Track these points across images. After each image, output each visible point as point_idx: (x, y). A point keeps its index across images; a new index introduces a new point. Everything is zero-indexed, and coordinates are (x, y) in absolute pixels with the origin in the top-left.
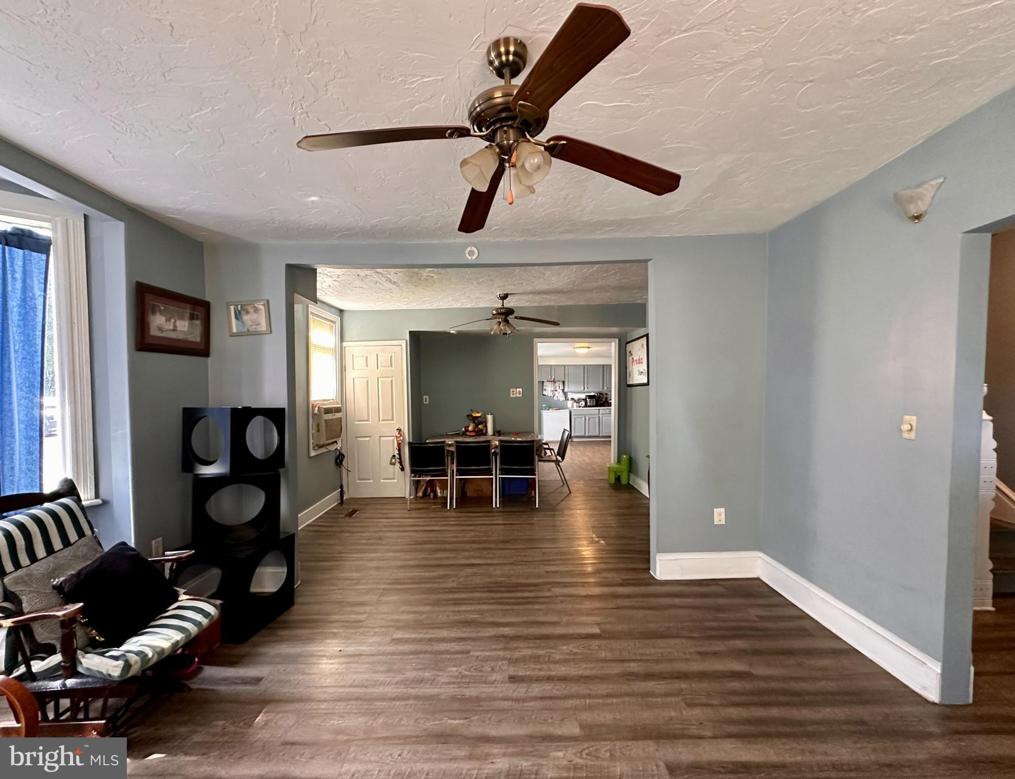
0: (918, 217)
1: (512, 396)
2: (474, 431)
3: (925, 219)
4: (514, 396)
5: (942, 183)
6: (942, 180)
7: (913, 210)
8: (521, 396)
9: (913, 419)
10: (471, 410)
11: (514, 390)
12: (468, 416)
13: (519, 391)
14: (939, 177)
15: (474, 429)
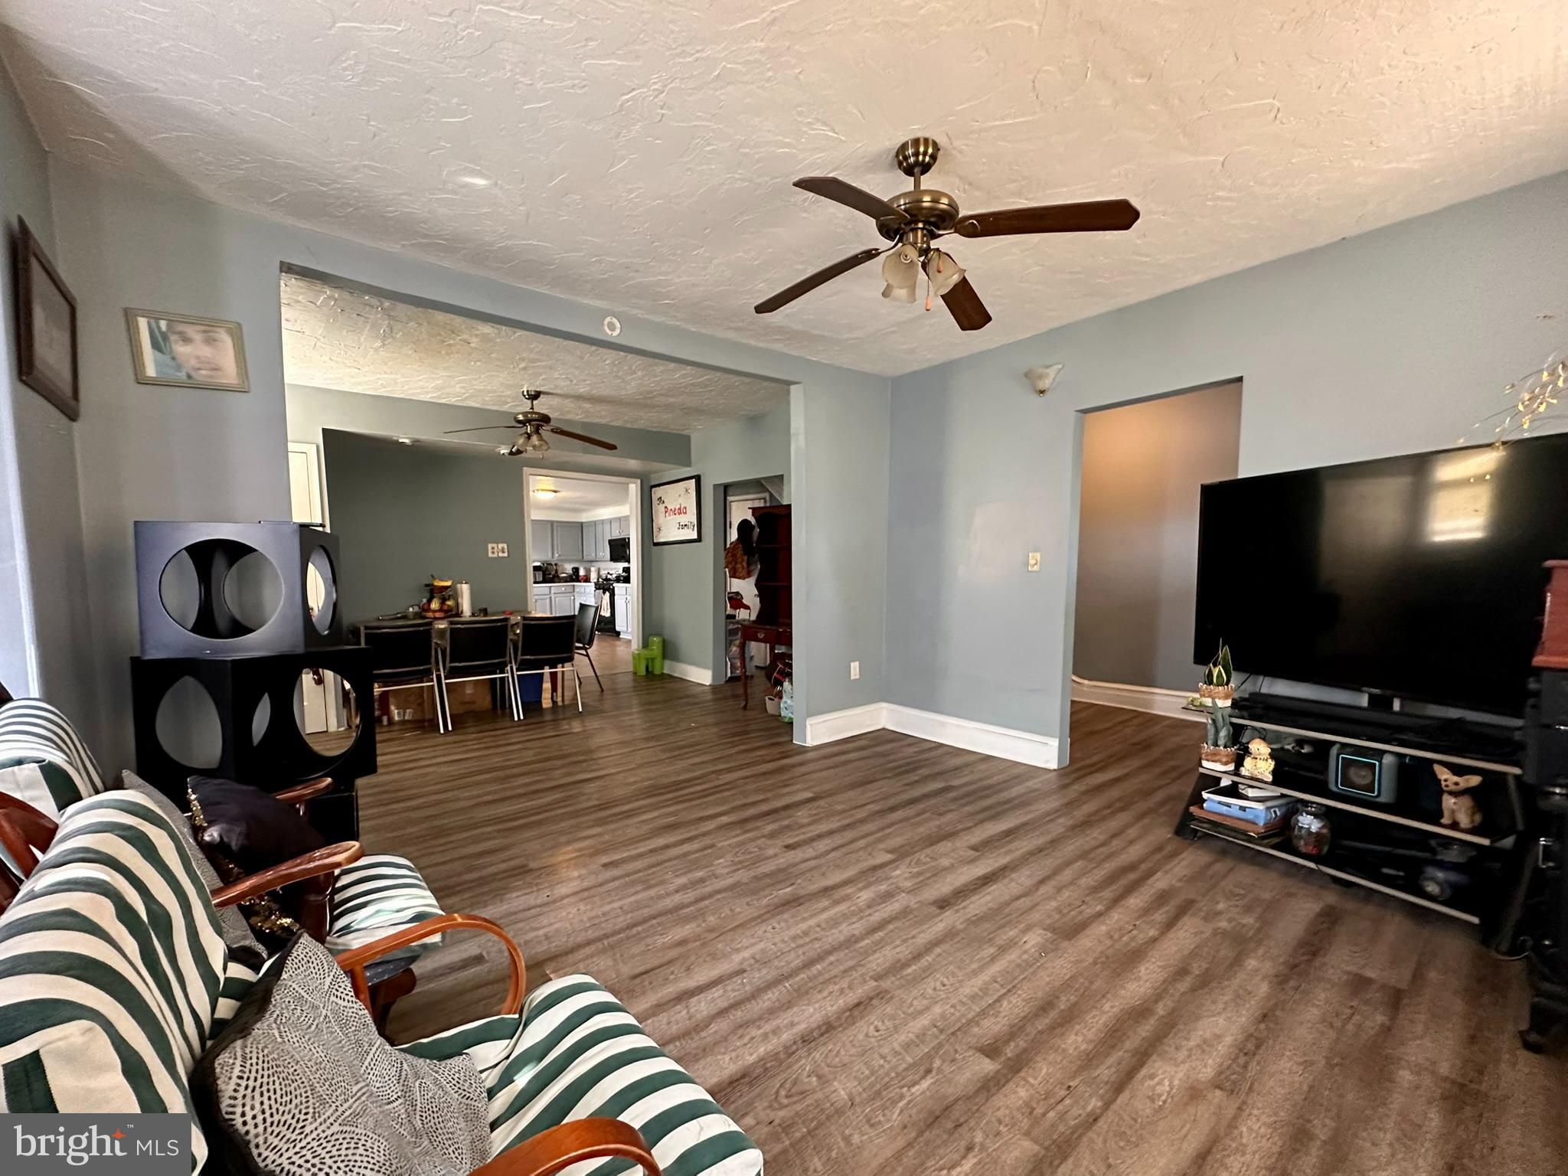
0: (1042, 392)
1: (490, 555)
2: (441, 610)
3: (1048, 395)
4: (495, 555)
5: (1060, 370)
6: (1060, 366)
7: (1041, 385)
8: (506, 555)
9: (1038, 556)
10: (432, 576)
11: (495, 545)
12: (427, 585)
13: (503, 548)
14: (1058, 363)
15: (441, 608)
